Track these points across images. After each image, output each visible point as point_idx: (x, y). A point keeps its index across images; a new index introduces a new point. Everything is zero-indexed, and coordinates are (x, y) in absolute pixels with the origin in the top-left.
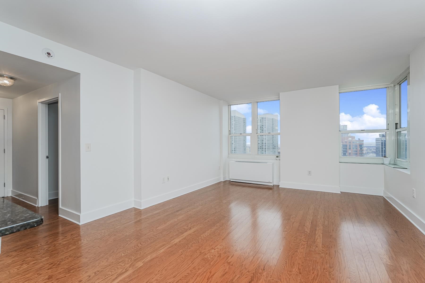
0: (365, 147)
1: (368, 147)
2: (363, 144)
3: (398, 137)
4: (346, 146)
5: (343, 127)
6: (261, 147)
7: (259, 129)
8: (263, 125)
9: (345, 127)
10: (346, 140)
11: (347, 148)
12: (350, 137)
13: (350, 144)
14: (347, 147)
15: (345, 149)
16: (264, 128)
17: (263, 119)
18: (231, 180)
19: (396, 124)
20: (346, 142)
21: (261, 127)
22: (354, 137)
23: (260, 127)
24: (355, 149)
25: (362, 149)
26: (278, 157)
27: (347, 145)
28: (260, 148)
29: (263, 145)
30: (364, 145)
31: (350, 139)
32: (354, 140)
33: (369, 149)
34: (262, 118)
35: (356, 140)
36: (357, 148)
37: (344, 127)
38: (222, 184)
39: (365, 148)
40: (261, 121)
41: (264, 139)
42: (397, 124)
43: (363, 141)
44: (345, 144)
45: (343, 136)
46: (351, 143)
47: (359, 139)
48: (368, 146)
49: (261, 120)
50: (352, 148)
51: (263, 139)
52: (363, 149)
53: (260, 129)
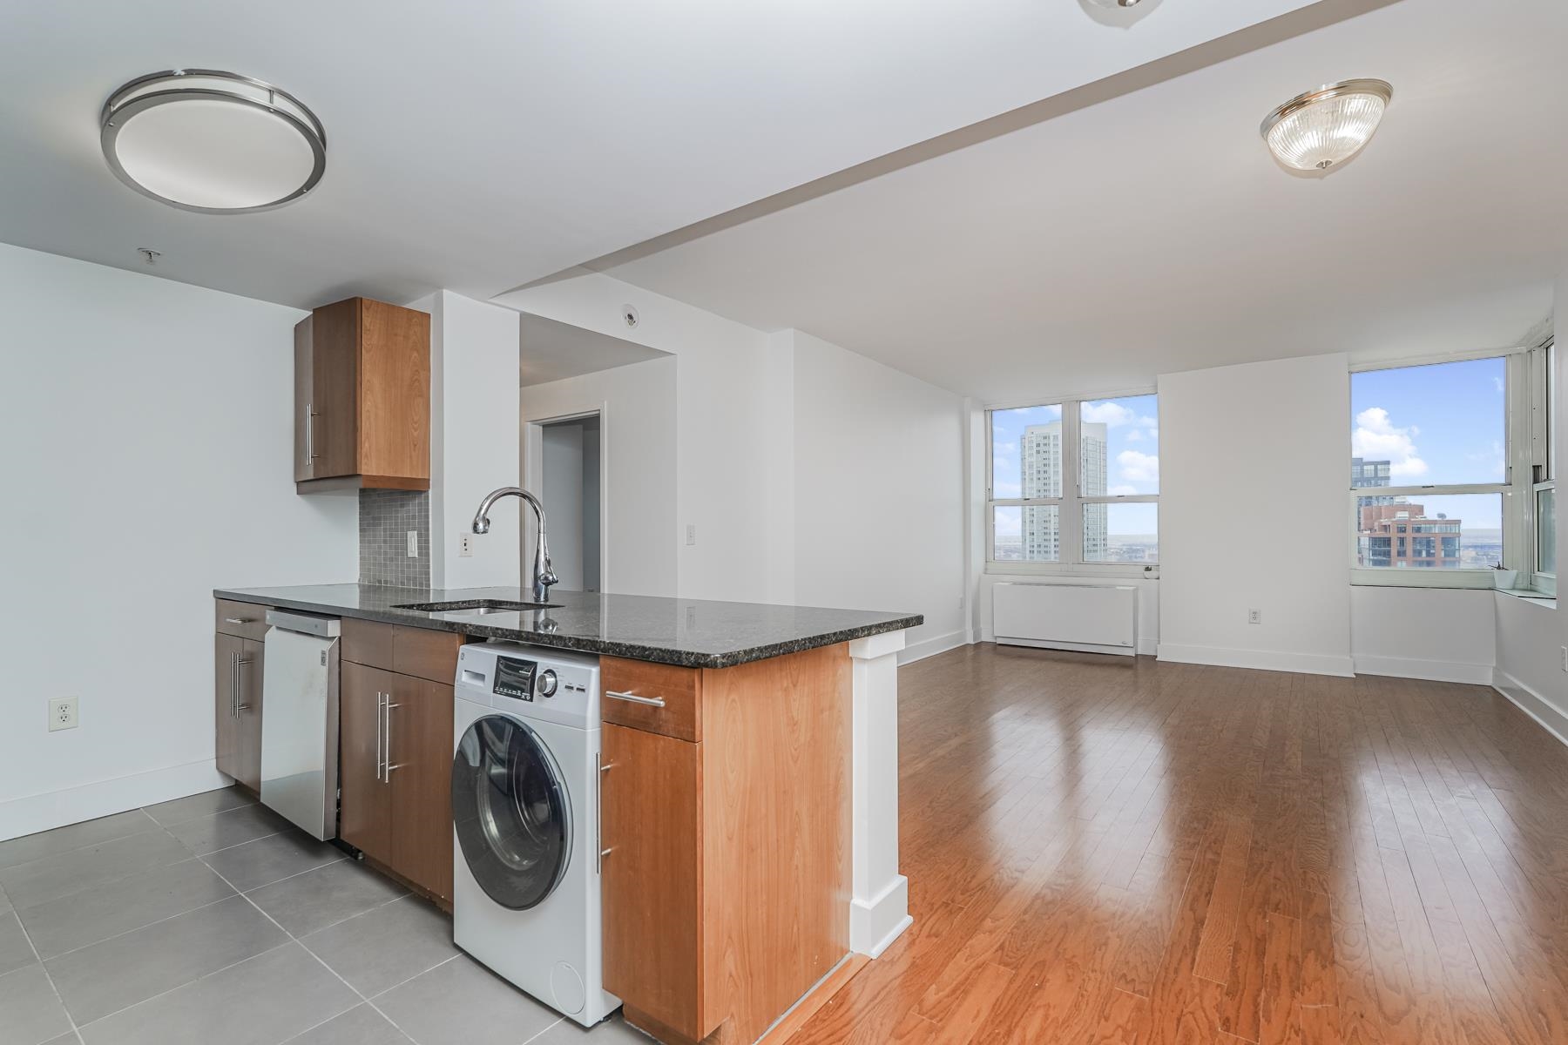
0: (1467, 547)
1: (1482, 547)
2: (1459, 535)
3: (1541, 510)
4: (1387, 542)
5: (1373, 467)
6: (1039, 546)
7: (1032, 479)
8: (1045, 462)
9: (1383, 467)
10: (1384, 521)
11: (1389, 552)
12: (1403, 507)
13: (1402, 535)
14: (1389, 545)
15: (1380, 555)
16: (1052, 473)
17: (1046, 441)
18: (1000, 641)
19: (1536, 468)
20: (1386, 528)
21: (1042, 472)
22: (1420, 509)
23: (1035, 472)
24: (1424, 554)
25: (1454, 555)
26: (1151, 570)
27: (1389, 540)
28: (1035, 549)
29: (1047, 537)
30: (1463, 541)
31: (1402, 515)
32: (1419, 518)
33: (1487, 555)
34: (1045, 438)
35: (1429, 518)
36: (1432, 551)
37: (1376, 469)
38: (970, 653)
39: (1466, 552)
40: (1042, 448)
41: (1052, 515)
42: (1538, 466)
43: (1458, 522)
44: (1380, 534)
45: (1374, 505)
46: (1409, 530)
47: (1442, 516)
48: (1479, 542)
49: (1041, 445)
50: (1409, 552)
51: (1050, 515)
52: (1457, 555)
53: (1035, 479)
